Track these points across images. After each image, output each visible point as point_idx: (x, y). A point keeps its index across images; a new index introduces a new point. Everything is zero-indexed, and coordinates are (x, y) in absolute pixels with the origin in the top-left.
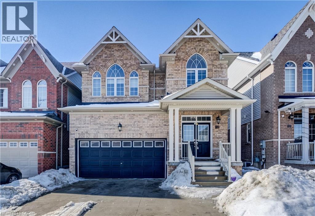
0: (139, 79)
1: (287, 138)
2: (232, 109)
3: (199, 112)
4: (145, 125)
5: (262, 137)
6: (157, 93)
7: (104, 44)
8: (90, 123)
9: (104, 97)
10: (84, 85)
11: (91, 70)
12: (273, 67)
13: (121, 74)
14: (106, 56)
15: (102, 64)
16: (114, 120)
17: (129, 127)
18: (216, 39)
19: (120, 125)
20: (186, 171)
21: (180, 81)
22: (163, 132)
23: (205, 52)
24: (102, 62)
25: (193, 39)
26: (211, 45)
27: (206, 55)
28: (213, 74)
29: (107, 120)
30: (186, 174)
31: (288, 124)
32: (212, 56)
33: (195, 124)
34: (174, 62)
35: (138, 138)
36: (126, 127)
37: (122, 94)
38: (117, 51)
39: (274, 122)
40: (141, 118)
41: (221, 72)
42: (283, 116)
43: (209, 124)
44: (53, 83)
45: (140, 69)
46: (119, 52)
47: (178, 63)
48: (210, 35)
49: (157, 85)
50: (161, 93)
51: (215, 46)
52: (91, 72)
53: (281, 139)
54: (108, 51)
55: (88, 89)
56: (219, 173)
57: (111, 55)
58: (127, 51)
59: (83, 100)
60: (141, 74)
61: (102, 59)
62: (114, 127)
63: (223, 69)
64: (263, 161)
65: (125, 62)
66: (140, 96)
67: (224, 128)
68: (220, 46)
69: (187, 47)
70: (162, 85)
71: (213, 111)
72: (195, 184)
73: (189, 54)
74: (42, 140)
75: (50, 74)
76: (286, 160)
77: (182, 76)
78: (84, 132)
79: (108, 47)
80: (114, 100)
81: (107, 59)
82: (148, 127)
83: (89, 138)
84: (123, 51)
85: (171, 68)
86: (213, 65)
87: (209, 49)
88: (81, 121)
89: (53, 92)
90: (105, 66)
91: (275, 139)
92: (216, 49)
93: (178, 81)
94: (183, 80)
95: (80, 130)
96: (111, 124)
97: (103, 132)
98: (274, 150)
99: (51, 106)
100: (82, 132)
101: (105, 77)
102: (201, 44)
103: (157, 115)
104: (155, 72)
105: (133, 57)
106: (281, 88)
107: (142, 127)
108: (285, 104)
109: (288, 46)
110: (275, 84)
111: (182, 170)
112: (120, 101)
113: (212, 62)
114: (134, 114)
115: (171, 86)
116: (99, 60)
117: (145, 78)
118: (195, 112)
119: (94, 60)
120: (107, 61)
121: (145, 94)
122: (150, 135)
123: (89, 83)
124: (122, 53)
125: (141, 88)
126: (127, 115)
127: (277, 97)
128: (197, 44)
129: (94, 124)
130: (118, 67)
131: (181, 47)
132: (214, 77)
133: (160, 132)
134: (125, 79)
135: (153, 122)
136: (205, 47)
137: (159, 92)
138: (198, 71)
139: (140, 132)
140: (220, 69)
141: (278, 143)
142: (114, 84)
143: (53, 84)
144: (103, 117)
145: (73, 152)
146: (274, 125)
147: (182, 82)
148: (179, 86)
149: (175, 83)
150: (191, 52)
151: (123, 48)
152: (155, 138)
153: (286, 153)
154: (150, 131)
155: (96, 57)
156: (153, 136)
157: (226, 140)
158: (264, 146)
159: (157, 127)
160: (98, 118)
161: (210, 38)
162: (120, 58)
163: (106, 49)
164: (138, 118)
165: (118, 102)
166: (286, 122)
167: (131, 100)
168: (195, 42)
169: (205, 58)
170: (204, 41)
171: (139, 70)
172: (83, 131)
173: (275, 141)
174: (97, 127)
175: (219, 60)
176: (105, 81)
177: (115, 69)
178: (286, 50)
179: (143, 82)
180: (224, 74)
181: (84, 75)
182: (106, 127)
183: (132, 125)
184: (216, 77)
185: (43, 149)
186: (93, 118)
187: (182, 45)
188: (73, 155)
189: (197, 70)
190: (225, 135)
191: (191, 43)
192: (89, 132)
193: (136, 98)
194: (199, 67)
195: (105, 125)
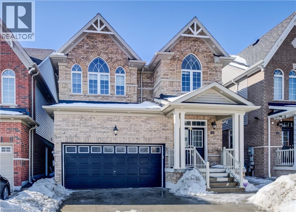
0: (126, 76)
1: (276, 145)
2: (236, 114)
3: (194, 116)
4: (142, 129)
5: (250, 144)
6: (144, 93)
7: (86, 33)
8: (80, 125)
9: (86, 95)
10: (61, 79)
11: (70, 61)
12: (264, 74)
13: (105, 69)
14: (88, 47)
15: (83, 56)
16: (108, 122)
17: (125, 131)
18: (212, 40)
19: (115, 129)
20: (197, 178)
21: (176, 82)
22: (161, 137)
23: (200, 53)
24: (83, 53)
25: (188, 38)
26: (206, 46)
27: (201, 57)
28: (208, 77)
29: (99, 122)
30: (198, 181)
31: (277, 131)
32: (207, 58)
33: (189, 129)
34: (169, 61)
35: (135, 143)
36: (121, 131)
37: (107, 92)
38: (101, 42)
39: (265, 129)
40: (138, 120)
41: (216, 75)
42: (273, 123)
43: (203, 129)
44: (23, 74)
45: (127, 65)
46: (104, 44)
47: (173, 62)
48: (206, 35)
49: (145, 85)
50: (149, 93)
51: (210, 47)
52: (69, 65)
53: (271, 145)
54: (90, 41)
55: (66, 84)
56: (228, 179)
57: (94, 47)
58: (112, 43)
59: (60, 97)
60: (128, 71)
61: (83, 50)
62: (108, 130)
63: (218, 73)
64: (251, 167)
65: (110, 56)
66: (127, 96)
67: (219, 134)
68: (216, 49)
69: (182, 46)
70: (150, 85)
71: (208, 116)
72: (210, 191)
73: (184, 53)
74: (19, 144)
75: (20, 63)
76: (275, 166)
77: (178, 77)
78: (72, 136)
79: (90, 37)
80: (98, 99)
81: (90, 50)
82: (145, 131)
83: (79, 142)
84: (107, 43)
85: (166, 68)
86: (208, 68)
87: (204, 50)
88: (68, 122)
89: (23, 85)
90: (87, 59)
91: (265, 145)
92: (211, 51)
93: (173, 82)
94: (178, 82)
95: (67, 133)
96: (105, 127)
97: (96, 136)
98: (265, 156)
99: (21, 103)
100: (70, 136)
101: (87, 71)
102: (196, 44)
103: (155, 118)
104: (144, 70)
105: (119, 51)
106: (270, 95)
107: (139, 131)
108: (274, 111)
109: (276, 54)
110: (266, 91)
111: (193, 177)
112: (105, 101)
113: (207, 64)
114: (130, 117)
115: (166, 88)
116: (80, 51)
117: (133, 76)
118: (191, 116)
119: (73, 50)
120: (90, 53)
121: (133, 93)
122: (148, 140)
123: (68, 77)
124: (106, 45)
125: (128, 87)
126: (122, 117)
127: (267, 104)
128: (193, 44)
129: (84, 126)
130: (102, 62)
131: (177, 46)
132: (209, 80)
133: (158, 137)
134: (111, 75)
135: (150, 125)
136: (201, 48)
137: (146, 93)
138: (193, 72)
139: (137, 137)
140: (215, 73)
141: (268, 149)
142: (97, 81)
143: (24, 76)
144: (95, 119)
145: (59, 158)
146: (264, 132)
147: (177, 84)
148: (175, 87)
149: (170, 84)
150: (186, 52)
151: (107, 40)
152: (153, 143)
153: (275, 159)
154: (148, 136)
155: (76, 47)
156: (151, 141)
157: (220, 146)
158: (253, 153)
159: (155, 131)
160: (90, 120)
161: (205, 39)
162: (105, 51)
163: (87, 38)
164: (135, 121)
165: (103, 101)
166: (275, 129)
167: (118, 99)
168: (190, 42)
169: (200, 60)
170: (200, 42)
171: (126, 67)
172: (71, 134)
173: (265, 148)
174: (89, 130)
175: (214, 63)
176: (87, 77)
177: (99, 63)
178: (275, 57)
179: (130, 80)
180: (218, 78)
181: (62, 67)
182: (99, 130)
183: (128, 129)
184: (211, 80)
185: (20, 155)
186: (83, 120)
187: (177, 44)
188: (59, 163)
189: (191, 71)
190: (220, 141)
191: (186, 42)
192: (78, 136)
193: (123, 98)
194: (194, 68)
195: (98, 128)
